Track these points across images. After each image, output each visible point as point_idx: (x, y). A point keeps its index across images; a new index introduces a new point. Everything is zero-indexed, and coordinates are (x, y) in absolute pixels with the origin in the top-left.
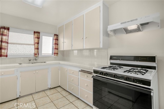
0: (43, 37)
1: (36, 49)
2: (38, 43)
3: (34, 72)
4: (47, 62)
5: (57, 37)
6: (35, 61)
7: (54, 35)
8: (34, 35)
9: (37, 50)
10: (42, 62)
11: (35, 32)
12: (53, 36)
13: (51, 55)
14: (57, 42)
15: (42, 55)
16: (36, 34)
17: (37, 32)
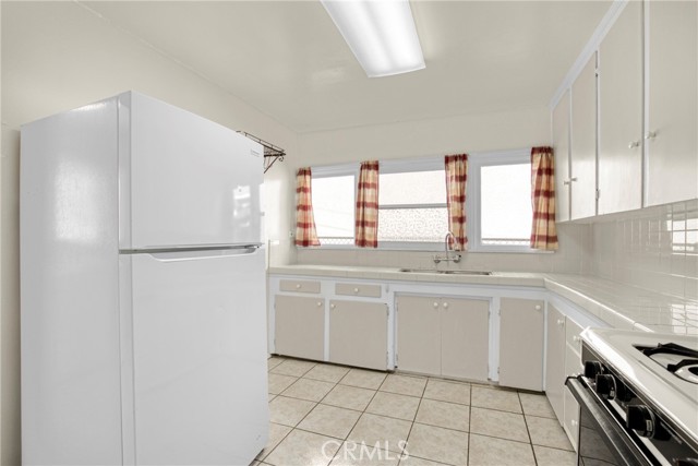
0: (484, 170)
1: (455, 219)
2: (462, 199)
3: (436, 304)
4: (496, 275)
5: (548, 159)
6: (453, 266)
7: (533, 153)
8: (447, 169)
9: (458, 225)
10: (478, 273)
11: (447, 160)
12: (529, 158)
13: (523, 243)
14: (548, 182)
15: (485, 242)
16: (452, 165)
17: (456, 158)
